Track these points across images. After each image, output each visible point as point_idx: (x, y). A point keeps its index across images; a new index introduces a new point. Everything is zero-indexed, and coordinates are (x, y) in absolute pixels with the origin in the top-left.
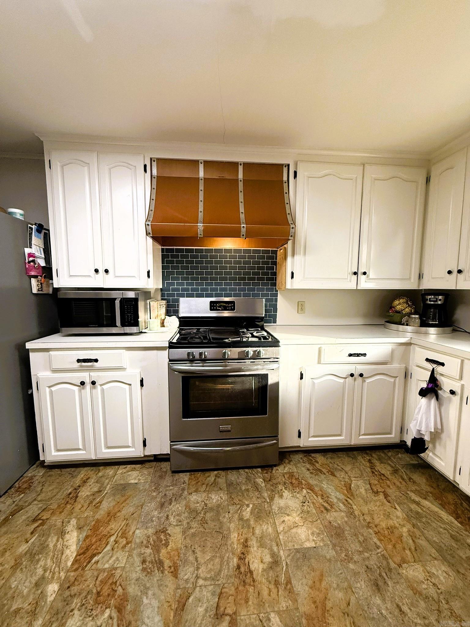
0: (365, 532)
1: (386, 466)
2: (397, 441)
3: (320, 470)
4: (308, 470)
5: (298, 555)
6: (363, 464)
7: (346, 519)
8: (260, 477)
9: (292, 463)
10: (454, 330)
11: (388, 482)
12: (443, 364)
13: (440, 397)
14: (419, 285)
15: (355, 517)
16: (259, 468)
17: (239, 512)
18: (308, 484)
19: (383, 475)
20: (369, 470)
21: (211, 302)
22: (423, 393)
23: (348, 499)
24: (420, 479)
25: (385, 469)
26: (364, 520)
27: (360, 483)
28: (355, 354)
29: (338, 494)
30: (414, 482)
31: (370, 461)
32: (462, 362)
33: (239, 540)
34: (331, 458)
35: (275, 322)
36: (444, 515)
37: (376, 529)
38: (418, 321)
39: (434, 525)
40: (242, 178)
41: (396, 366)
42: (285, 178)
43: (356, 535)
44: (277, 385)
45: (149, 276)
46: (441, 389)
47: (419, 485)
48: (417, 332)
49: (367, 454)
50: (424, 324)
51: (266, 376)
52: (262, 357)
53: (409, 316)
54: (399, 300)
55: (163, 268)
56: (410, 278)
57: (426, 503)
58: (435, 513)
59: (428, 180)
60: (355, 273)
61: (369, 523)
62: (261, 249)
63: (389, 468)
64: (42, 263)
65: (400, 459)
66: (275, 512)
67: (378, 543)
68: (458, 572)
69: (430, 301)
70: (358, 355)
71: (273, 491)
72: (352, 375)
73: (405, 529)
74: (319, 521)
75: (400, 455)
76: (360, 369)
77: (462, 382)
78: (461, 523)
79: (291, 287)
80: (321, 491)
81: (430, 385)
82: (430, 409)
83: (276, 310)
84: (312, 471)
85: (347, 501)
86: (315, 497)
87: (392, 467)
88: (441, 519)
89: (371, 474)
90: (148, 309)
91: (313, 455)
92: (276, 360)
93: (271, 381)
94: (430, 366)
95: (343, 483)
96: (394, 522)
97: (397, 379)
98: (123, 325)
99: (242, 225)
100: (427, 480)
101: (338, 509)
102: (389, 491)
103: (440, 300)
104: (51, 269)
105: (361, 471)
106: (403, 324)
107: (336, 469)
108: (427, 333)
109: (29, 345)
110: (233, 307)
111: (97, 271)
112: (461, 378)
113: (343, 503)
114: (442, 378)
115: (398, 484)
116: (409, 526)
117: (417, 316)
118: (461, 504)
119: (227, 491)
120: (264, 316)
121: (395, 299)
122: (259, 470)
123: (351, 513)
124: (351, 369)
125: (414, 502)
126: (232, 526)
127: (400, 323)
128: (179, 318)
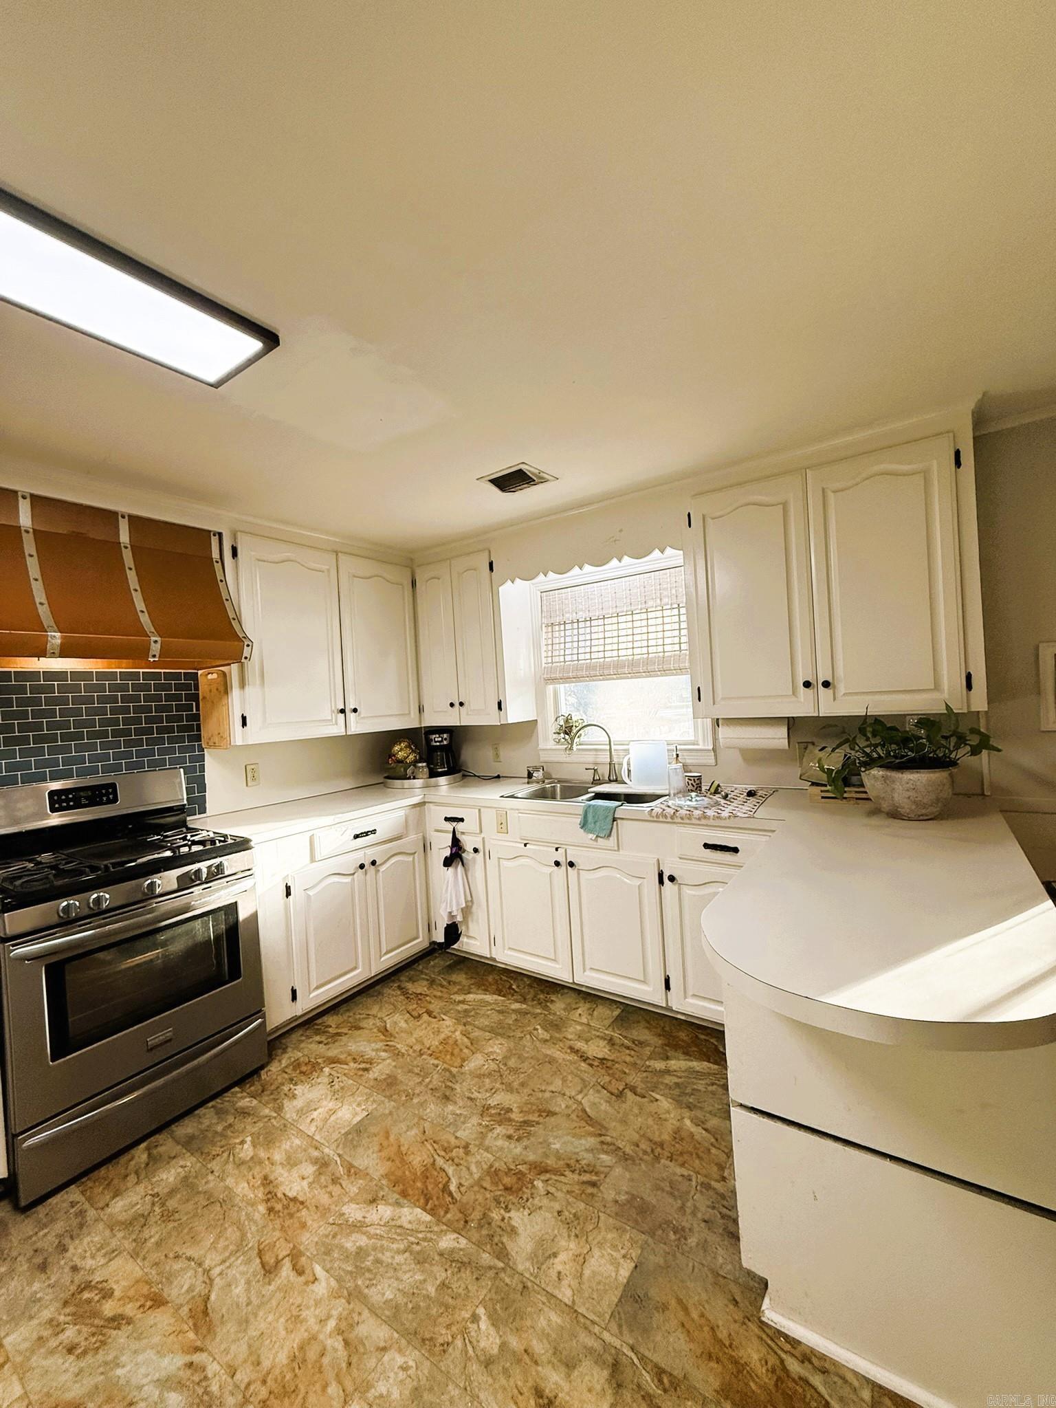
0: (419, 1061)
1: (420, 982)
2: (426, 944)
3: (337, 1033)
4: (320, 1043)
5: (350, 1137)
6: (393, 995)
7: (394, 1064)
8: (243, 1098)
9: (289, 1049)
10: (464, 776)
11: (428, 998)
12: (462, 820)
13: (465, 861)
14: (420, 722)
15: (403, 1055)
16: (234, 1087)
17: (231, 1159)
18: (328, 1058)
19: (421, 994)
20: (402, 997)
22: (448, 862)
23: (388, 1043)
24: (460, 977)
25: (420, 987)
26: (414, 1051)
27: (397, 1017)
28: (362, 833)
29: (373, 1045)
30: (455, 983)
31: (399, 988)
32: (479, 810)
33: (253, 1186)
34: (348, 1010)
36: (489, 998)
37: (430, 1052)
38: (426, 770)
39: (482, 1012)
40: (128, 541)
41: (413, 837)
42: (215, 554)
43: (410, 1071)
44: (254, 917)
46: (464, 851)
47: (459, 983)
48: (426, 786)
49: (394, 981)
50: (433, 774)
51: (232, 908)
52: (227, 873)
53: (415, 766)
54: (400, 744)
56: (409, 713)
57: (471, 997)
58: (482, 1001)
59: (414, 584)
60: (343, 711)
61: (421, 1050)
62: (162, 671)
63: (425, 983)
65: (433, 966)
66: (293, 1120)
67: (436, 1062)
68: (509, 1037)
69: (436, 742)
70: (367, 834)
71: (275, 1100)
72: (362, 866)
73: (458, 1033)
74: (361, 1087)
75: (432, 963)
76: (371, 854)
77: (482, 835)
78: (504, 996)
79: (243, 741)
80: (349, 1055)
81: (454, 850)
82: (457, 880)
84: (326, 1042)
85: (387, 1045)
86: (345, 1066)
87: (428, 980)
88: (488, 1003)
89: (406, 1001)
91: (319, 1021)
92: (248, 873)
93: (243, 915)
94: (449, 826)
95: (375, 1030)
96: (446, 1032)
97: (416, 855)
99: (153, 639)
100: (466, 974)
101: (379, 1061)
102: (431, 1007)
103: (446, 739)
105: (393, 1004)
106: (409, 778)
107: (360, 1019)
108: (437, 786)
110: (111, 796)
112: (481, 832)
113: (385, 1051)
114: (463, 836)
115: (439, 994)
116: (461, 1028)
117: (424, 764)
118: (501, 979)
119: (189, 1151)
120: (185, 802)
121: (394, 744)
122: (237, 1089)
123: (398, 1054)
124: (361, 857)
125: (460, 1002)
126: (230, 1182)
127: (405, 777)
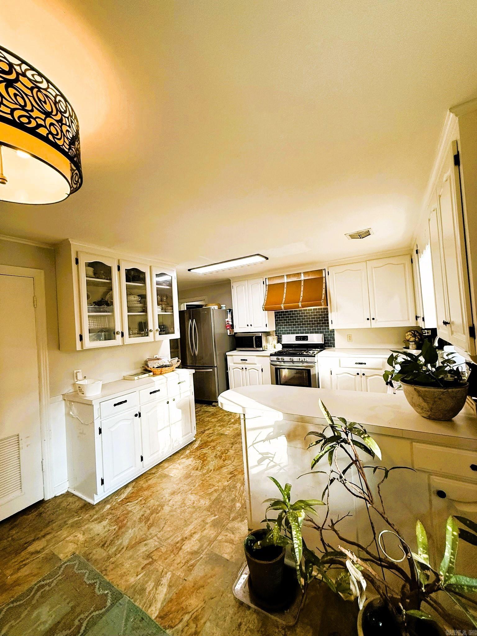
21: (296, 337)
35: (334, 347)
45: (266, 326)
55: (276, 321)
64: (231, 323)
83: (334, 340)
90: (267, 341)
98: (257, 347)
104: (233, 325)
109: (227, 354)
111: (248, 325)
128: (282, 344)
